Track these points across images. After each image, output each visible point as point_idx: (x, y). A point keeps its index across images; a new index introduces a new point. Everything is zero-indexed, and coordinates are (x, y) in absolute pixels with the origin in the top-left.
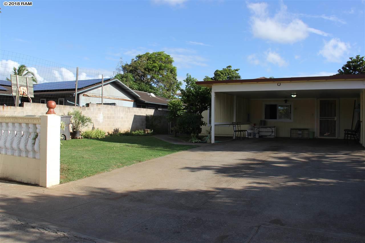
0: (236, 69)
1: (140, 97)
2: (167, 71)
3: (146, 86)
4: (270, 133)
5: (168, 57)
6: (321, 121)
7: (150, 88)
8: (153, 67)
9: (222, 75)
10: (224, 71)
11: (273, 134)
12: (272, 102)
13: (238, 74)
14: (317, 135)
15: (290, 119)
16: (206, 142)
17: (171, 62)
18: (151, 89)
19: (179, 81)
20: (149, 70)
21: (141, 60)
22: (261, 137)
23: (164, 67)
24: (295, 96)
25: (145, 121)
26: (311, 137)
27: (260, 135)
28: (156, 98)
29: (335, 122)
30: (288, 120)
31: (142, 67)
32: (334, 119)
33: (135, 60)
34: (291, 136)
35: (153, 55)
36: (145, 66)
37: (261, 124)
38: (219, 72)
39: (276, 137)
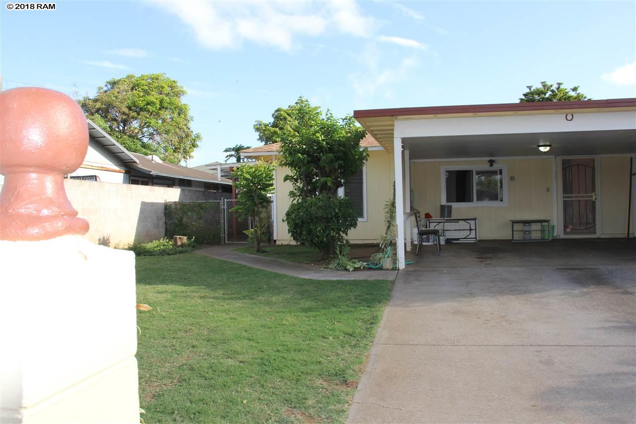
1: (138, 161)
2: (173, 113)
3: (134, 142)
4: (467, 233)
5: (173, 85)
6: (564, 202)
7: (142, 147)
8: (148, 104)
9: (289, 118)
10: (292, 111)
11: (473, 235)
12: (460, 164)
14: (559, 232)
15: (501, 200)
17: (178, 94)
18: (144, 148)
19: (194, 133)
20: (136, 109)
21: (119, 88)
22: (448, 241)
23: (169, 103)
24: (548, 149)
26: (548, 237)
27: (447, 237)
28: (165, 165)
29: (594, 203)
30: (497, 203)
31: (122, 103)
32: (591, 196)
33: (105, 89)
34: (513, 237)
35: (143, 80)
36: (129, 101)
37: (442, 215)
38: (282, 113)
39: (480, 241)
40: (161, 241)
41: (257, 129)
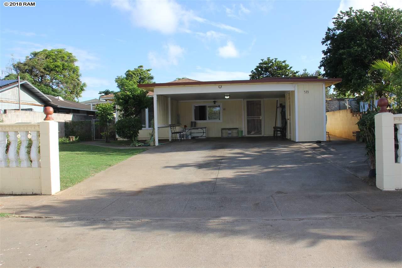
0: (147, 69)
1: (51, 101)
2: (70, 71)
3: (48, 88)
4: (202, 134)
5: (70, 56)
6: (248, 120)
7: (52, 91)
8: (56, 67)
9: (134, 76)
10: (136, 71)
11: (205, 135)
12: (201, 103)
13: (150, 74)
14: (245, 134)
15: (219, 119)
16: (149, 146)
17: (73, 61)
18: (53, 92)
19: (82, 83)
20: (49, 69)
21: (38, 57)
22: (193, 138)
23: (68, 67)
24: (228, 97)
25: (64, 127)
26: (240, 136)
27: (192, 136)
28: (65, 101)
29: (261, 120)
30: (217, 121)
31: (41, 66)
32: (260, 118)
33: (30, 57)
34: (222, 136)
35: (52, 52)
36: (44, 65)
37: (192, 126)
38: (130, 72)
39: (207, 138)
40: (63, 139)
41: (116, 81)
